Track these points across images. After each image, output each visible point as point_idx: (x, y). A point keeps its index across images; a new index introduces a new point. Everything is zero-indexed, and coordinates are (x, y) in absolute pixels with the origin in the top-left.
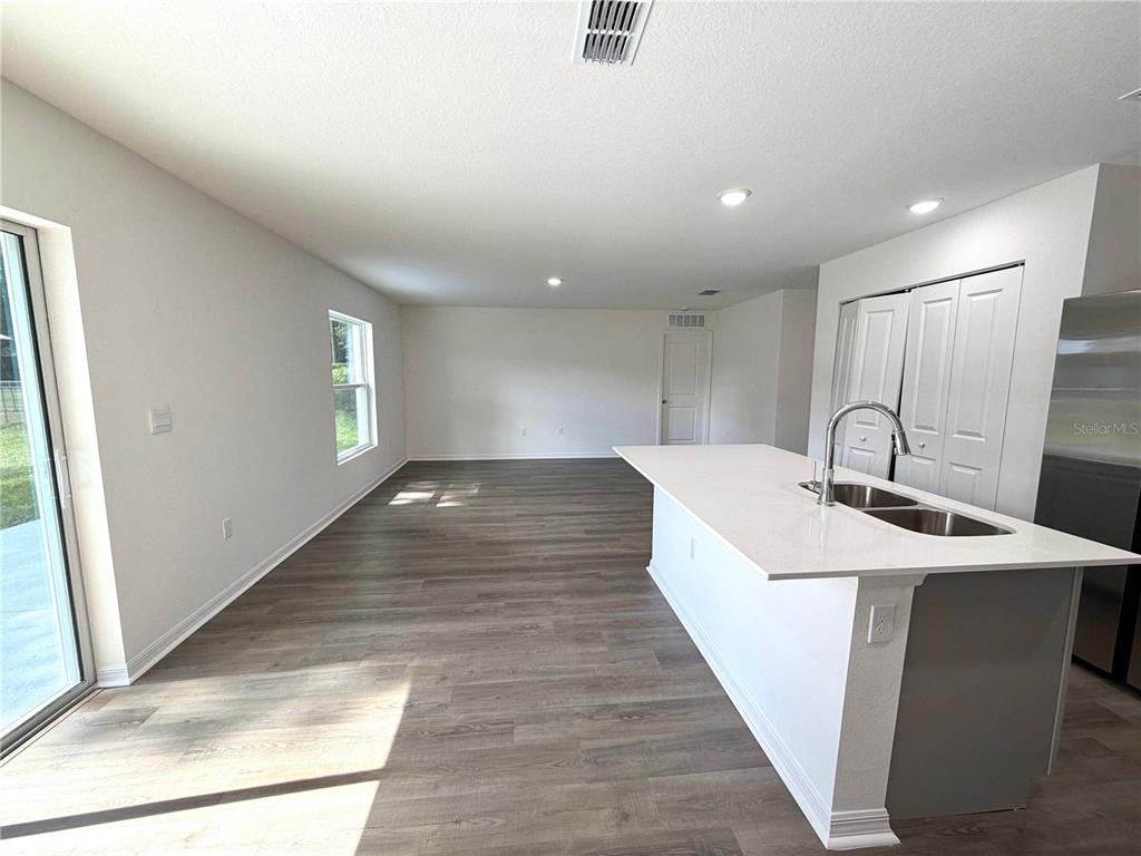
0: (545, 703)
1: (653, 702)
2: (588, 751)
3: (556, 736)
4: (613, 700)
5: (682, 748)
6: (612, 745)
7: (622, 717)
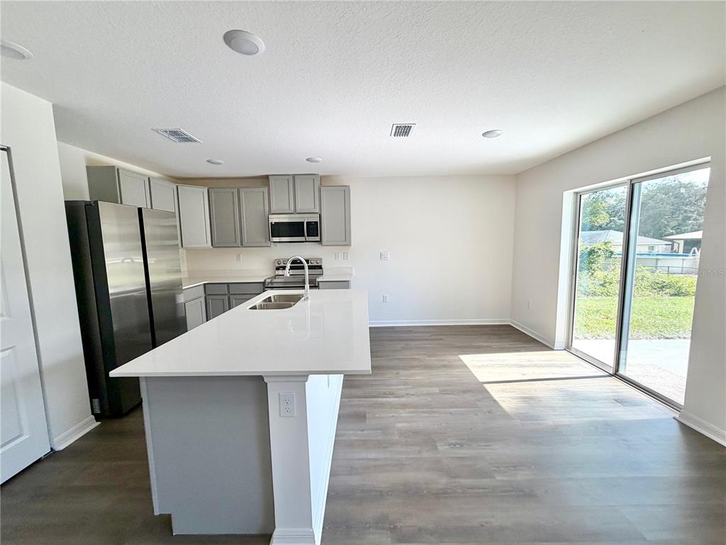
2: (408, 385)
3: (421, 389)
6: (398, 386)
7: (393, 394)
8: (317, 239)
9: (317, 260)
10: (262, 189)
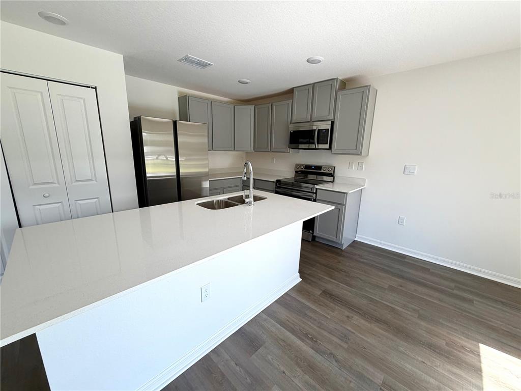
0: (352, 385)
1: (293, 334)
2: (345, 342)
3: (356, 360)
4: (311, 352)
5: (306, 314)
6: (332, 336)
7: (316, 341)
8: (327, 146)
9: (331, 167)
10: (287, 102)
